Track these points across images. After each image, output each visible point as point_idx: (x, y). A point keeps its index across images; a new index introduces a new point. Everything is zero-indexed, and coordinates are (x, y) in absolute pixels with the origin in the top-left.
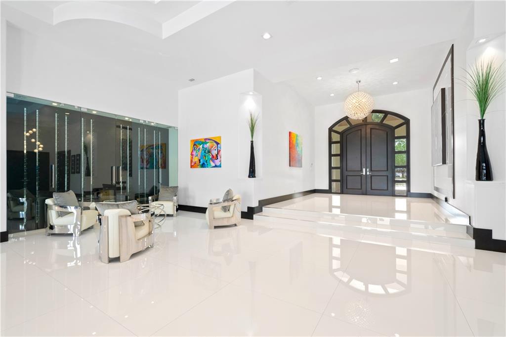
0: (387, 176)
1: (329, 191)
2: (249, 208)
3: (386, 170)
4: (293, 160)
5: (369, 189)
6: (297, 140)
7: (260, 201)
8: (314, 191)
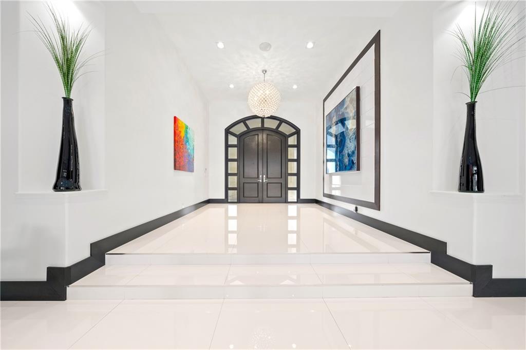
0: (281, 183)
1: (225, 201)
2: (51, 271)
3: (280, 177)
4: (181, 161)
5: (265, 196)
6: (186, 132)
7: (93, 246)
8: (209, 201)
